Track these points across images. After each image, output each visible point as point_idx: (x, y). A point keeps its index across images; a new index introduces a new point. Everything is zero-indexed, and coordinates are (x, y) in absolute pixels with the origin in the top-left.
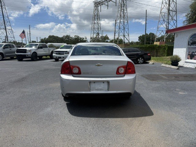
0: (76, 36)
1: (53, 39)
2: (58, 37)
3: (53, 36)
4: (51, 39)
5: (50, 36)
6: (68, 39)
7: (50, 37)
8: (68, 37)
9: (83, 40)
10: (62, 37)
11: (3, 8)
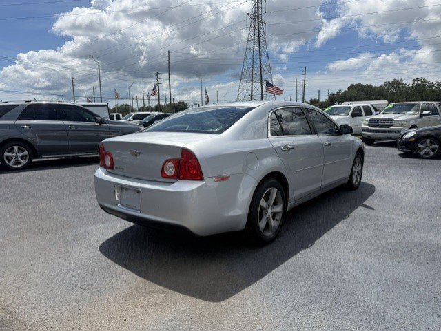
0: (417, 80)
1: (359, 92)
2: (371, 86)
3: (359, 86)
4: (353, 93)
5: (352, 85)
6: (395, 88)
7: (352, 87)
8: (397, 84)
9: (437, 88)
10: (381, 86)
11: (261, 40)
